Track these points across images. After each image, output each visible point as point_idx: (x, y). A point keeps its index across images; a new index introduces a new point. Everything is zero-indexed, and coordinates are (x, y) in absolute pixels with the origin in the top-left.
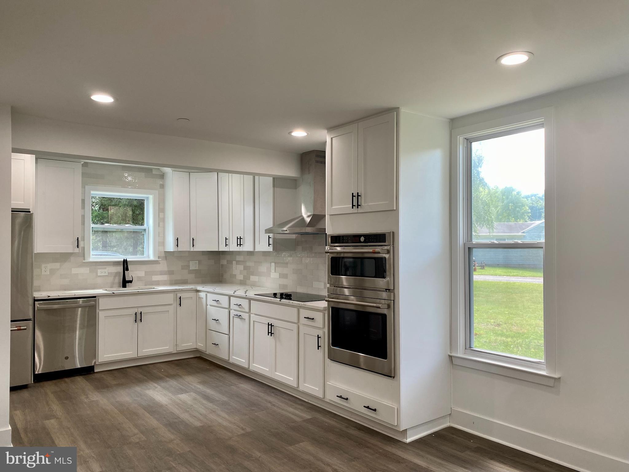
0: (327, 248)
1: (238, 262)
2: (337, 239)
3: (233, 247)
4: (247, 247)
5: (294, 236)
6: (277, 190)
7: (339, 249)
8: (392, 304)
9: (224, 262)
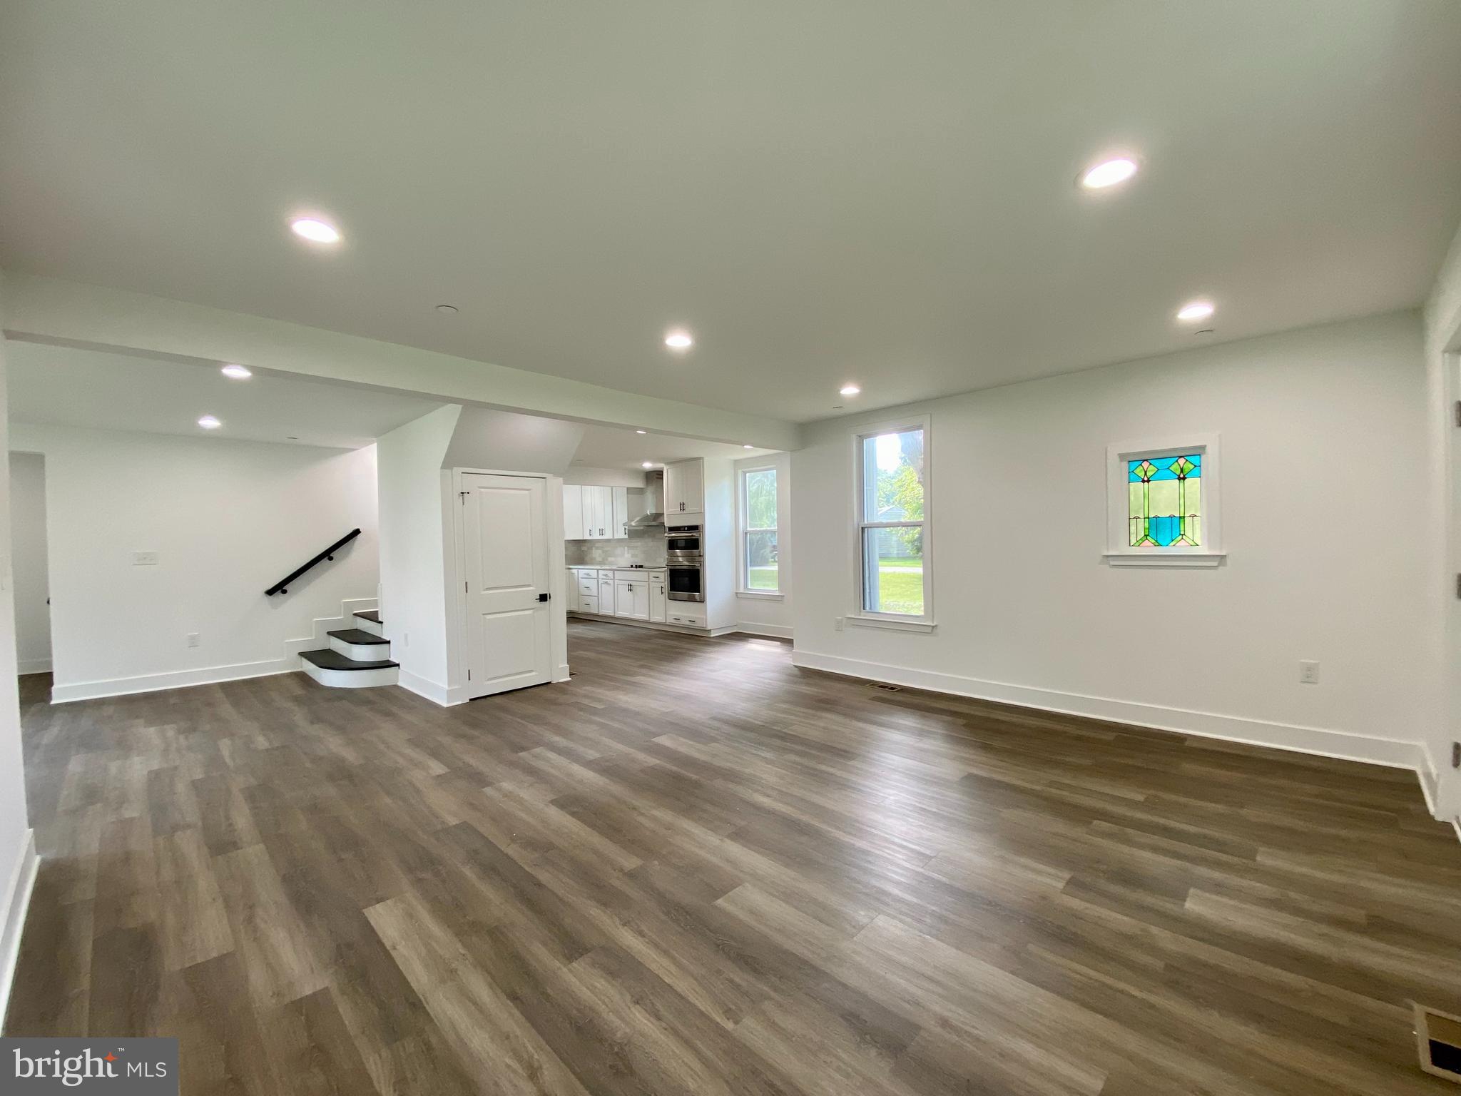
0: (666, 535)
1: (597, 548)
2: (671, 529)
3: (596, 536)
4: (608, 536)
5: (642, 528)
6: (630, 496)
7: (673, 535)
8: (702, 564)
9: (584, 548)
